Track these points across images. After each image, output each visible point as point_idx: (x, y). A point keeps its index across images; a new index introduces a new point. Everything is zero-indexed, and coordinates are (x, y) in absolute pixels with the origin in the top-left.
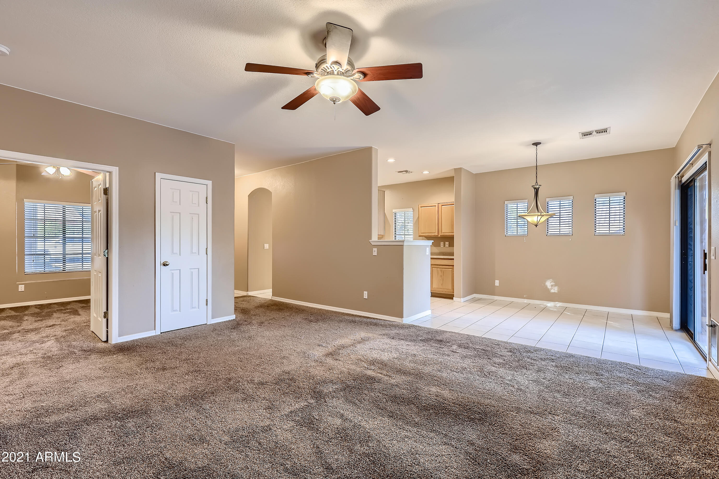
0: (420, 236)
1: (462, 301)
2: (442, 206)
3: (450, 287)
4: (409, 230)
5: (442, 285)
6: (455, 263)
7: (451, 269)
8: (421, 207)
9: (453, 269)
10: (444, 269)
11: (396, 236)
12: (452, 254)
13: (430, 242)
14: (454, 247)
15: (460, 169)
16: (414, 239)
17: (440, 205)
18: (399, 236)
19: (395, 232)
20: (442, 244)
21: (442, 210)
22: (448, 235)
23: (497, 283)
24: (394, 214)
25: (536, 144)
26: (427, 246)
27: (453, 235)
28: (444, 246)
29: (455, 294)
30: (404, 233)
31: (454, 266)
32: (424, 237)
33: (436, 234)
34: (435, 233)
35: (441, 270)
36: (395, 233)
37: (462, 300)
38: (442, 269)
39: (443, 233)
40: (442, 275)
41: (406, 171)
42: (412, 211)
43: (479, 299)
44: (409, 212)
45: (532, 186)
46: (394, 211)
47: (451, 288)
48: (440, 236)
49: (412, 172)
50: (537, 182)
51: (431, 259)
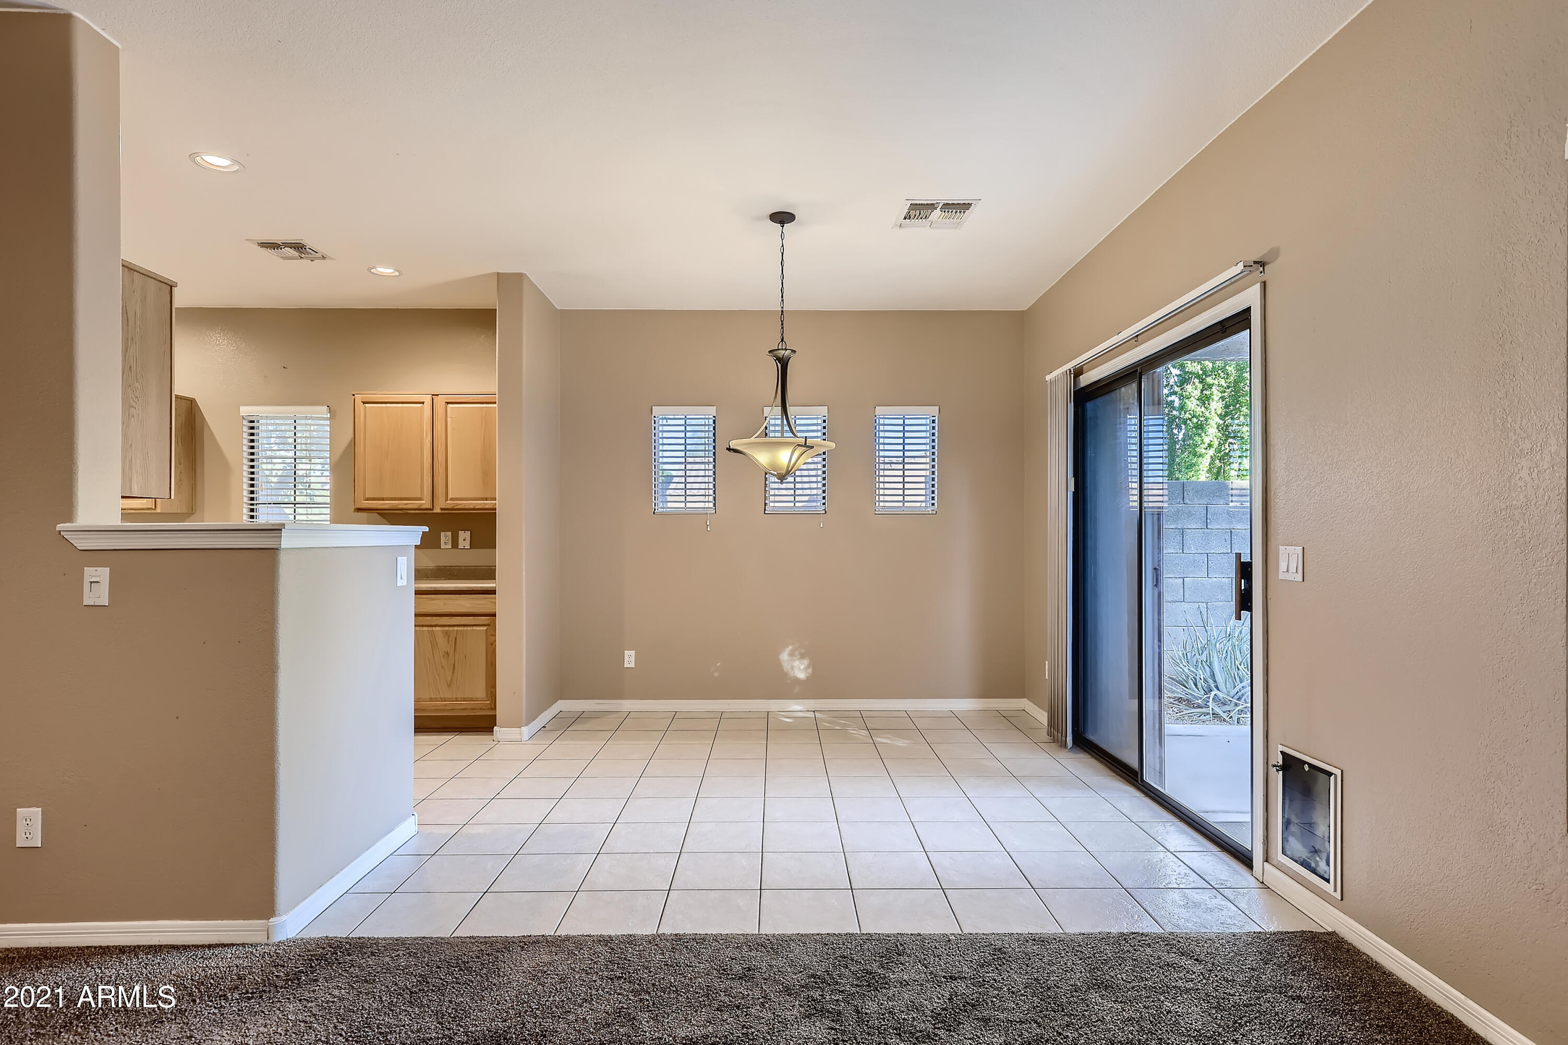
0: (359, 510)
1: (526, 737)
2: (448, 403)
3: (480, 692)
4: (313, 486)
5: (449, 686)
6: (501, 604)
7: (485, 628)
8: (364, 403)
9: (492, 627)
10: (456, 628)
11: (254, 507)
12: (489, 573)
13: (412, 535)
14: (496, 548)
15: (520, 277)
16: (338, 518)
17: (440, 401)
18: (270, 511)
19: (252, 492)
20: (445, 538)
21: (449, 419)
22: (471, 507)
23: (630, 659)
24: (245, 422)
25: (782, 218)
26: (399, 550)
27: (491, 507)
28: (455, 544)
29: (500, 713)
30: (292, 499)
31: (495, 615)
32: (375, 515)
33: (425, 503)
34: (420, 499)
35: (447, 634)
36: (252, 499)
37: (526, 731)
38: (451, 629)
39: (452, 499)
40: (451, 653)
41: (299, 247)
42: (329, 416)
43: (580, 717)
44: (311, 418)
45: (770, 352)
46: (245, 410)
47: (484, 696)
48: (439, 511)
49: (324, 258)
50: (782, 340)
51: (418, 592)
